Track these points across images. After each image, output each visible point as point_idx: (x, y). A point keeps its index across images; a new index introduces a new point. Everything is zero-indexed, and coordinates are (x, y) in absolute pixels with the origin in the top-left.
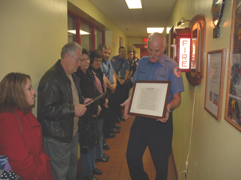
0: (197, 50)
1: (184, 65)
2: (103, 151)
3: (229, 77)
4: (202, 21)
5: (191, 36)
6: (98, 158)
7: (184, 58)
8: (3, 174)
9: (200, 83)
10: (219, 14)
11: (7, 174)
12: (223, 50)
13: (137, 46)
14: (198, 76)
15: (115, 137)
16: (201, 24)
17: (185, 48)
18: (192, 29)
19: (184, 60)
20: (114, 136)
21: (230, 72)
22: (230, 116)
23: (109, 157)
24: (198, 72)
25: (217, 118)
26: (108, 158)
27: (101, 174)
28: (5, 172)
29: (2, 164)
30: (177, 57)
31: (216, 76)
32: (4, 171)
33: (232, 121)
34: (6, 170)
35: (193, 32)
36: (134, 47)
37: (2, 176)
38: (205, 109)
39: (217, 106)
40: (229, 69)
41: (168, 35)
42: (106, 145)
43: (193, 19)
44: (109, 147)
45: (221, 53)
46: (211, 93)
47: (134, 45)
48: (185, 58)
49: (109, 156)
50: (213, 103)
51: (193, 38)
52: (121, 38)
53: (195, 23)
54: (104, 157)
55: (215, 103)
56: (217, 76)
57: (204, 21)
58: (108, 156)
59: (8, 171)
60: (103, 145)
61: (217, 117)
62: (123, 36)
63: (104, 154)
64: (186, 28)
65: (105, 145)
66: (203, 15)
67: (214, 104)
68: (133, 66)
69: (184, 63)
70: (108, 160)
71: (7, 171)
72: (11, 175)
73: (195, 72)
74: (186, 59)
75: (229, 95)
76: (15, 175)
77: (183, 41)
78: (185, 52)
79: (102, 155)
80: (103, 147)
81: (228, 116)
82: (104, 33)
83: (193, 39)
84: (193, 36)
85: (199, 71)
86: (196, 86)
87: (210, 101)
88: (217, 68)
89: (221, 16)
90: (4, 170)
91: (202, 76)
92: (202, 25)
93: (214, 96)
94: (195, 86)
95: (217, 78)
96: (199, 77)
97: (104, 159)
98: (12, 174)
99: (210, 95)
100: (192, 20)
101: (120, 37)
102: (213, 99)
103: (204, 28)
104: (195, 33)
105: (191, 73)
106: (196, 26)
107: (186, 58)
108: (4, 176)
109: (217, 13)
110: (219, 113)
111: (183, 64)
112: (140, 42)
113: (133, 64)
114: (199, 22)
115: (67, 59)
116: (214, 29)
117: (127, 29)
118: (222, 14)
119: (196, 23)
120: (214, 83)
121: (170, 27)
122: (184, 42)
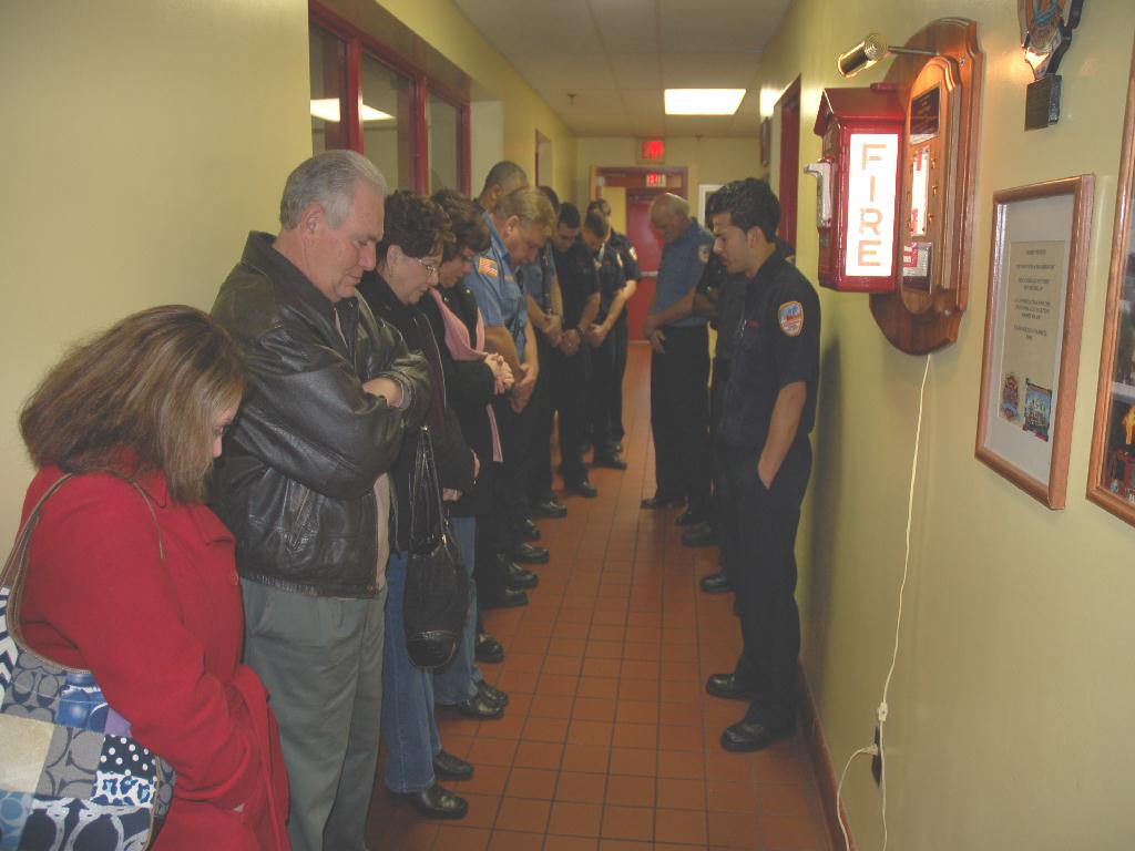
0: (936, 188)
1: (866, 258)
2: (474, 670)
3: (1113, 305)
4: (963, 52)
5: (903, 123)
6: (454, 703)
7: (868, 224)
8: (105, 752)
9: (952, 340)
10: (1066, 15)
11: (123, 751)
12: (1080, 181)
13: (613, 176)
14: (940, 308)
15: (526, 603)
16: (958, 64)
17: (873, 178)
18: (908, 91)
19: (869, 234)
20: (520, 601)
21: (1118, 283)
22: (1115, 483)
23: (506, 698)
24: (939, 289)
25: (1046, 496)
26: (501, 702)
27: (467, 776)
28: (110, 742)
29: (96, 709)
30: (834, 219)
31: (1042, 303)
32: (108, 737)
33: (1127, 505)
34: (113, 736)
35: (917, 104)
36: (601, 181)
37: (104, 759)
38: (982, 456)
39: (1047, 440)
40: (1115, 269)
41: (768, 121)
42: (489, 643)
43: (912, 43)
44: (501, 648)
45: (1070, 198)
46: (1011, 384)
47: (603, 172)
48: (874, 226)
49: (503, 694)
50: (1024, 429)
51: (913, 132)
52: (539, 139)
53: (927, 62)
54: (480, 696)
55: (1037, 426)
56: (1048, 303)
57: (976, 49)
58: (498, 694)
59: (124, 741)
60: (478, 639)
61: (1047, 491)
62: (548, 128)
63: (481, 684)
64: (874, 86)
65: (482, 639)
66: (967, 24)
67: (1030, 434)
68: (601, 268)
69: (866, 248)
70: (501, 710)
71: (118, 738)
72: (136, 758)
73: (928, 290)
74: (878, 234)
75: (1114, 388)
76: (151, 756)
77: (866, 147)
78: (872, 200)
79: (473, 690)
80: (477, 651)
81: (1107, 484)
82: (463, 110)
83: (914, 139)
84: (913, 122)
85: (946, 285)
86: (929, 356)
87: (1006, 422)
88: (1045, 267)
89: (1075, 21)
90: (106, 732)
91: (961, 306)
92: (966, 72)
93: (1028, 396)
94: (924, 353)
95: (1048, 311)
96: (947, 313)
97: (482, 708)
98: (139, 751)
99: (1004, 392)
100: (905, 48)
101: (537, 133)
102: (1021, 410)
103: (976, 82)
104: (928, 108)
105: (904, 295)
106: (931, 76)
107: (879, 227)
108: (111, 759)
109: (1048, 10)
110: (1058, 474)
111: (861, 253)
112: (625, 158)
113: (603, 263)
114: (949, 54)
115: (313, 232)
116: (1030, 87)
117: (572, 96)
118: (1076, 13)
119: (932, 62)
120: (1029, 337)
121: (778, 84)
122: (871, 152)
